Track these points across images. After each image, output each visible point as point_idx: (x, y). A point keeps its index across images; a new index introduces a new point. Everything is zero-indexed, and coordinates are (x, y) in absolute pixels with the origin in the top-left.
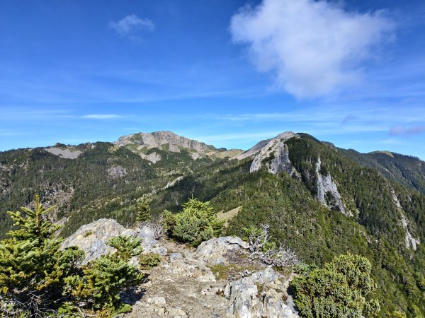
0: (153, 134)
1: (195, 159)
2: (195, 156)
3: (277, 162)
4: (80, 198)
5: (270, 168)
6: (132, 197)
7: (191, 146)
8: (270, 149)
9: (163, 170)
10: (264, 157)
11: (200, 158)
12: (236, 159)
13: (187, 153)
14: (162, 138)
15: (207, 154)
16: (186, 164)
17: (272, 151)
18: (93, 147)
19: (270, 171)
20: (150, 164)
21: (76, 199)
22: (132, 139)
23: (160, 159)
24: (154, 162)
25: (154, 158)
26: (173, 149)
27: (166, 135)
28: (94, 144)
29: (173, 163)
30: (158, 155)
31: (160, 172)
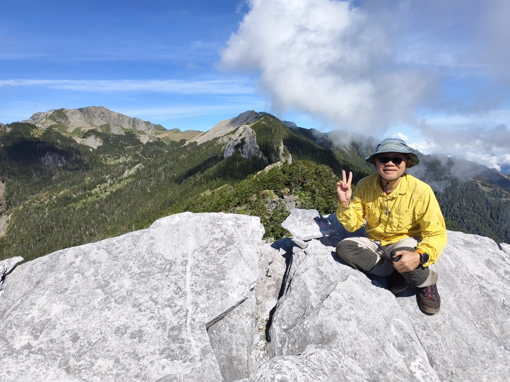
0: (81, 110)
1: (145, 142)
2: (144, 140)
3: (247, 147)
4: (15, 193)
5: (242, 153)
6: (85, 189)
7: (134, 126)
8: (240, 135)
9: (109, 157)
10: (236, 143)
11: (151, 141)
12: (195, 143)
13: (134, 135)
14: (94, 116)
15: (158, 136)
16: (136, 149)
17: (242, 137)
18: (8, 130)
19: (243, 156)
20: (91, 150)
21: (11, 194)
22: (52, 117)
23: (101, 144)
24: (95, 148)
25: (93, 143)
26: (115, 131)
27: (99, 112)
28: (8, 126)
29: (119, 148)
30: (98, 139)
31: (106, 160)
